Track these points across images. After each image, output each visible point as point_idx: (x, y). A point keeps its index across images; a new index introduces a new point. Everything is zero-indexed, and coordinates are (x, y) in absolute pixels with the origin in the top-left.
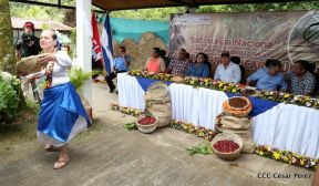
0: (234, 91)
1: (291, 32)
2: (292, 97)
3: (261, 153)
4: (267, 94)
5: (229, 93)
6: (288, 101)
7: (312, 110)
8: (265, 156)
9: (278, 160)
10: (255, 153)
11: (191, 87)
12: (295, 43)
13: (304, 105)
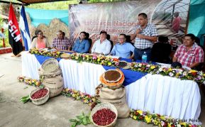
0: (110, 64)
1: (152, 15)
2: (157, 68)
3: (135, 117)
4: (136, 66)
5: (105, 66)
6: (154, 71)
7: (175, 79)
8: (138, 119)
9: (149, 123)
10: (129, 117)
11: (76, 61)
12: (156, 22)
13: (168, 75)
